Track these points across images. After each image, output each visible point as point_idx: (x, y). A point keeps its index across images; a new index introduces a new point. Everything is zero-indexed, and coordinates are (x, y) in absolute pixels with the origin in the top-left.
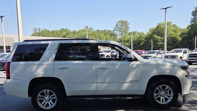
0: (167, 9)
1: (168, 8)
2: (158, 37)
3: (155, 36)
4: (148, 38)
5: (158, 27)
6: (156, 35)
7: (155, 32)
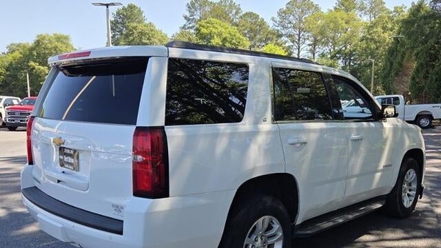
0: (109, 7)
1: (113, 4)
2: (42, 68)
3: (32, 63)
4: (16, 69)
5: (38, 43)
6: (35, 62)
7: (31, 54)
